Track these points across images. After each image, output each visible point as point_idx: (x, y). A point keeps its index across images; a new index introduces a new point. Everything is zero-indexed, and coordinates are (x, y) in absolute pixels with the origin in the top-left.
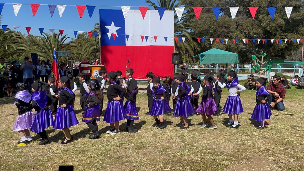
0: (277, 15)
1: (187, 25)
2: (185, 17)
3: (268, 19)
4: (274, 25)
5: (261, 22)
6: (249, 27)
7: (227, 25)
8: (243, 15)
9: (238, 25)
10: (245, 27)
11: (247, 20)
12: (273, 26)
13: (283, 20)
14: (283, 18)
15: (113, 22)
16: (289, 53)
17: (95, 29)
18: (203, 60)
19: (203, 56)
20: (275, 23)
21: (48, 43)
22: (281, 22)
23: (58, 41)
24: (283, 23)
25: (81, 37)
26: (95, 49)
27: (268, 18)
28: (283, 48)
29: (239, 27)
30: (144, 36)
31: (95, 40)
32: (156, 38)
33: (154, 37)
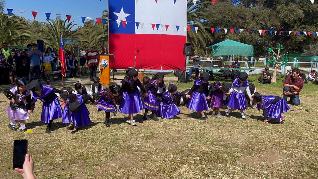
0: (296, 6)
1: (201, 14)
2: (198, 6)
3: (286, 10)
4: (293, 16)
5: (278, 12)
6: (266, 18)
7: (243, 15)
8: (260, 5)
9: (254, 16)
10: (261, 18)
11: (264, 10)
12: (292, 18)
13: (303, 11)
14: (302, 9)
15: (122, 9)
16: (307, 47)
17: (103, 16)
18: (216, 51)
19: (216, 47)
20: (294, 14)
21: (54, 30)
22: (300, 14)
23: (64, 28)
24: (303, 14)
25: (88, 24)
26: (102, 38)
27: (287, 8)
28: (300, 41)
29: (255, 18)
30: (155, 24)
31: (103, 28)
32: (167, 26)
33: (165, 26)
